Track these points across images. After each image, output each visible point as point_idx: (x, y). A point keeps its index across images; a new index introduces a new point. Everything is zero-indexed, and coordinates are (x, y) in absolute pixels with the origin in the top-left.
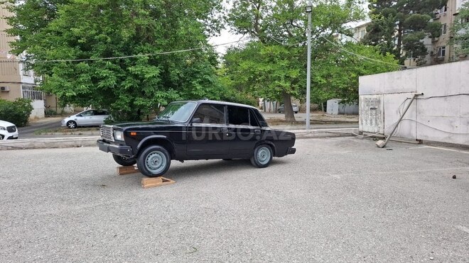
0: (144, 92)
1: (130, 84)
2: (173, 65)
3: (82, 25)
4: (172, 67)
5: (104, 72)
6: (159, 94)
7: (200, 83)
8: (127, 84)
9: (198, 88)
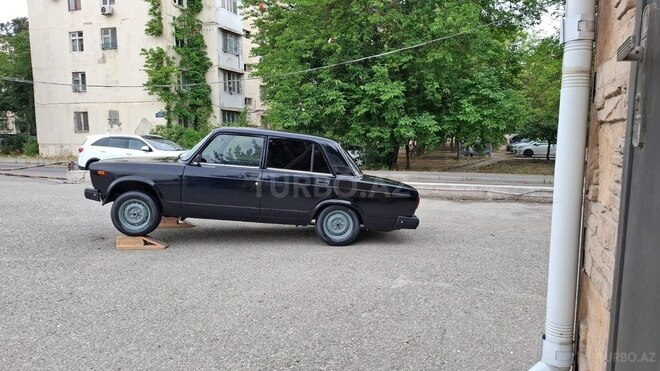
0: (384, 118)
1: (365, 110)
2: (430, 76)
3: (307, 34)
4: (427, 80)
5: (332, 94)
6: (405, 121)
7: (475, 103)
8: (361, 110)
9: (468, 110)
